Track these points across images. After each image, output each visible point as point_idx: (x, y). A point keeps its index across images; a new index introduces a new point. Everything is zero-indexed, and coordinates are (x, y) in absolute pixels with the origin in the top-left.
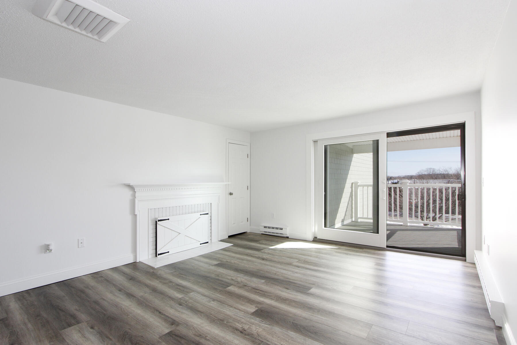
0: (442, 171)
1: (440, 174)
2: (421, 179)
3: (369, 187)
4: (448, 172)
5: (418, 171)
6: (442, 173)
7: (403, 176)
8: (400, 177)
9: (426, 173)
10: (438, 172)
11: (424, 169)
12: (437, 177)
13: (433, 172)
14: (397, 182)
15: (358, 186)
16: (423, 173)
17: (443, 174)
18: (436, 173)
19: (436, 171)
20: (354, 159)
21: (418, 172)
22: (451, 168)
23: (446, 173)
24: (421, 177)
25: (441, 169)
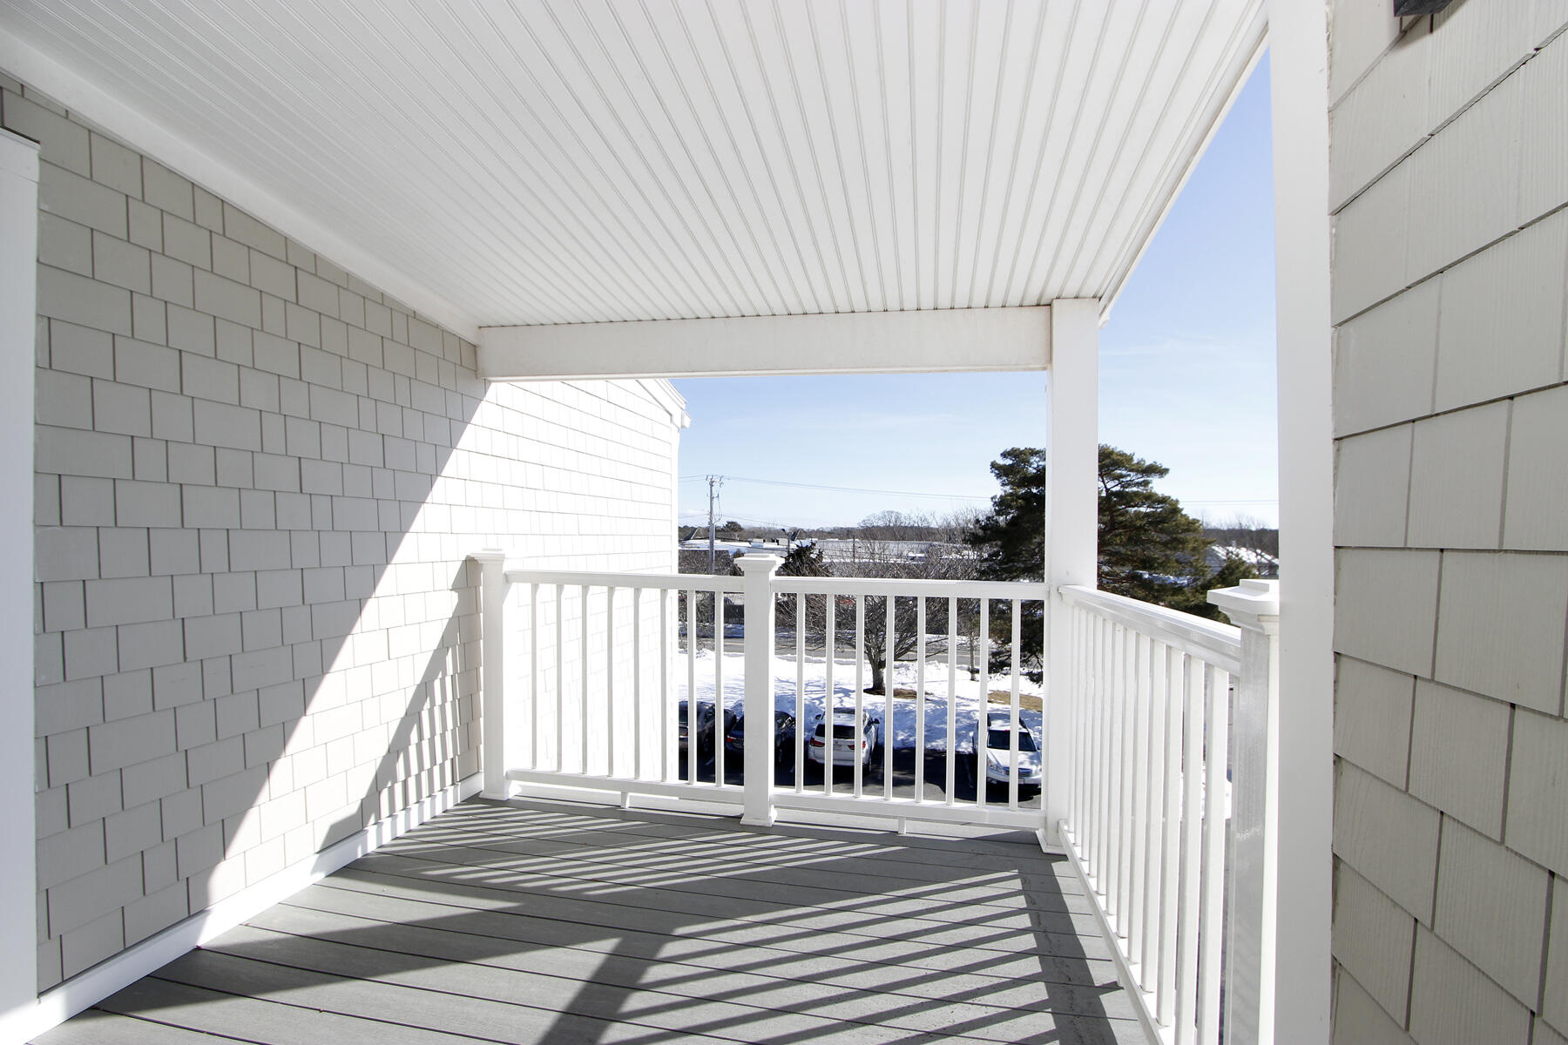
0: (915, 519)
1: (912, 527)
2: (867, 538)
3: (567, 588)
4: (928, 523)
5: (864, 518)
6: (916, 525)
7: (829, 530)
8: (822, 532)
9: (881, 524)
10: (906, 523)
11: (878, 513)
12: (904, 534)
13: (896, 521)
14: (809, 545)
15: (508, 579)
16: (875, 524)
17: (918, 528)
18: (903, 525)
19: (903, 519)
20: (485, 413)
21: (864, 521)
22: (933, 515)
23: (925, 525)
24: (869, 533)
25: (912, 515)
